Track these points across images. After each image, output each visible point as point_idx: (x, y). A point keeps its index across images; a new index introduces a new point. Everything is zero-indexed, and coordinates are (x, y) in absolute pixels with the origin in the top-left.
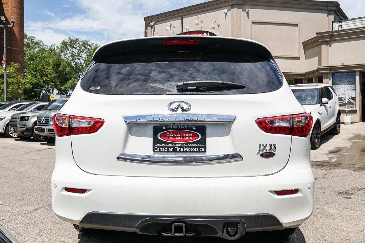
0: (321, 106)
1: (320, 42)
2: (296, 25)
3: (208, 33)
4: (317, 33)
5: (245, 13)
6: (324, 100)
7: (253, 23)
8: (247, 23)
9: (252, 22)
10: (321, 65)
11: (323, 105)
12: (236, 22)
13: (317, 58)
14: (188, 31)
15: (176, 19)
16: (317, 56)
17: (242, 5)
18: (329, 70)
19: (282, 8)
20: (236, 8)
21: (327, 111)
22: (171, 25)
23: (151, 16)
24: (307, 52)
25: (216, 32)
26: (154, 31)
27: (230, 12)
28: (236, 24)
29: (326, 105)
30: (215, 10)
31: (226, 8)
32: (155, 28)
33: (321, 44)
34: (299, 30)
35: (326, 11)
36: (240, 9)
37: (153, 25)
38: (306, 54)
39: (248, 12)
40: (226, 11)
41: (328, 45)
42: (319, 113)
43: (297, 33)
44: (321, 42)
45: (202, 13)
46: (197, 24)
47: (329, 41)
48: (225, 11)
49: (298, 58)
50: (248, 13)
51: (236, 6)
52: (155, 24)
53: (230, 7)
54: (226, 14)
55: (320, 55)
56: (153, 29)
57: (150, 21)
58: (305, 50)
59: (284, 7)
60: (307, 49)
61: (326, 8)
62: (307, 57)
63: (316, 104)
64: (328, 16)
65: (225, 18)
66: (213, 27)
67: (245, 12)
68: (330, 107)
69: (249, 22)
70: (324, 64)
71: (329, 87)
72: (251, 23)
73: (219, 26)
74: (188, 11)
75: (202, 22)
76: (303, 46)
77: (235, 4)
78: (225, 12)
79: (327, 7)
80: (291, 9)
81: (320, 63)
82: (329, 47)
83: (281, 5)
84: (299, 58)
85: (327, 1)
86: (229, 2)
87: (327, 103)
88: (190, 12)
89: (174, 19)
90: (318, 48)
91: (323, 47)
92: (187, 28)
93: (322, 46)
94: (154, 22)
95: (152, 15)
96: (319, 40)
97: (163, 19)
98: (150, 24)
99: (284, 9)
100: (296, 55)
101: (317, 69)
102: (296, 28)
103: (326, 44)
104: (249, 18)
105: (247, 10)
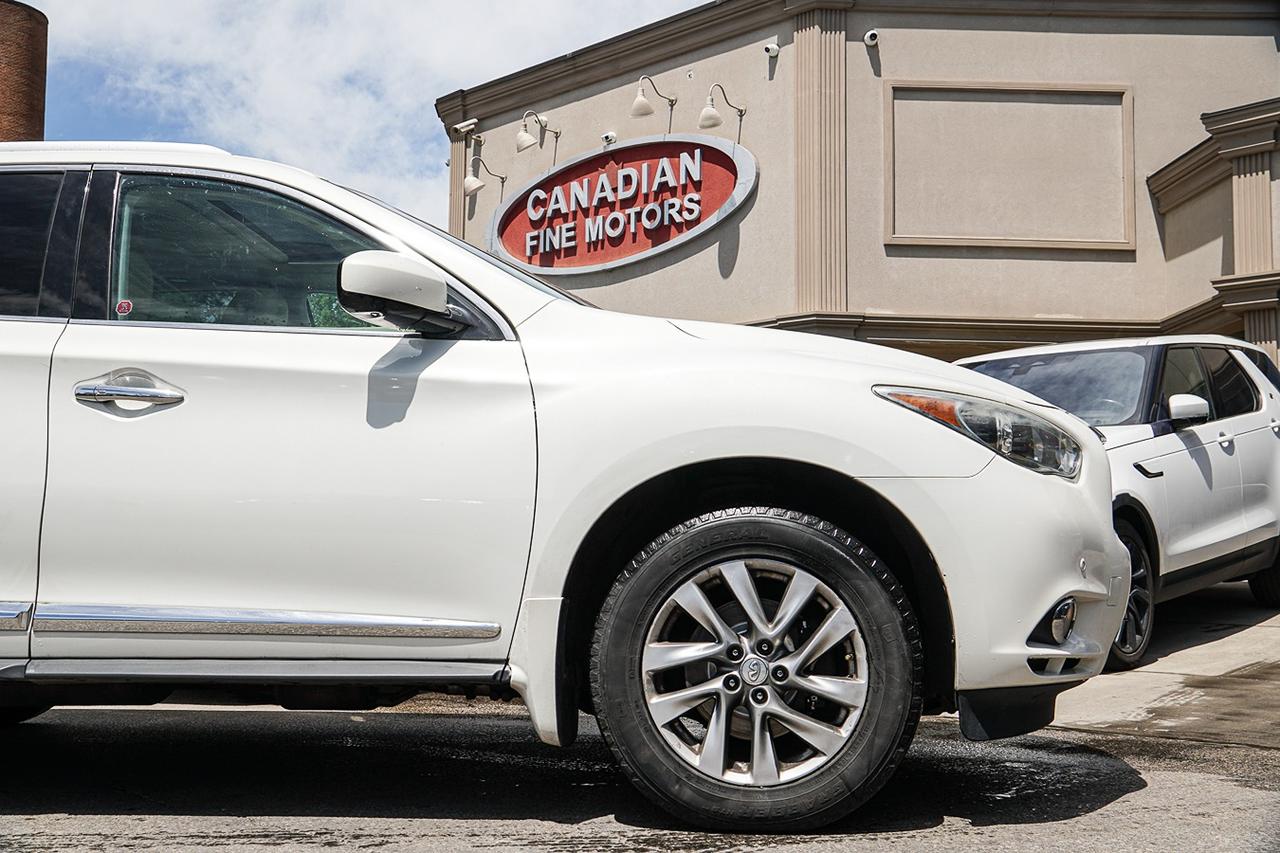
0: (1157, 436)
2: (1115, 97)
3: (697, 152)
4: (1206, 118)
5: (858, 50)
6: (1182, 403)
7: (901, 92)
8: (870, 95)
9: (895, 89)
10: (1234, 274)
11: (1175, 430)
12: (816, 89)
13: (1219, 242)
14: (612, 147)
15: (566, 97)
16: (1215, 238)
17: (846, 10)
18: (1275, 294)
19: (1044, 22)
20: (817, 27)
21: (1205, 467)
22: (543, 130)
23: (462, 91)
24: (1170, 220)
25: (731, 143)
26: (477, 152)
27: (790, 48)
28: (817, 101)
29: (1196, 428)
30: (726, 45)
31: (774, 28)
32: (479, 144)
33: (1231, 171)
34: (1130, 122)
36: (836, 28)
37: (472, 130)
38: (1169, 230)
39: (874, 42)
40: (772, 43)
41: (1267, 172)
42: (1138, 467)
43: (1117, 136)
44: (1231, 160)
45: (671, 63)
46: (645, 112)
47: (1270, 152)
48: (769, 46)
49: (1127, 255)
50: (873, 51)
51: (816, 18)
52: (479, 128)
53: (788, 26)
54: (773, 59)
55: (1224, 227)
56: (470, 151)
57: (461, 114)
58: (1161, 217)
59: (1050, 15)
60: (1168, 211)
62: (1173, 247)
63: (1129, 422)
65: (771, 78)
66: (710, 118)
67: (863, 43)
68: (1230, 449)
69: (881, 89)
70: (1246, 267)
72: (891, 90)
73: (741, 114)
74: (617, 59)
75: (672, 106)
76: (1152, 194)
77: (813, 10)
78: (767, 50)
80: (1086, 23)
81: (1228, 264)
82: (1272, 179)
83: (1035, 5)
84: (1134, 251)
86: (784, 2)
87: (1204, 422)
88: (624, 64)
89: (558, 100)
90: (1219, 191)
91: (1239, 183)
92: (611, 134)
93: (1236, 178)
94: (475, 120)
95: (465, 89)
96: (1220, 149)
97: (509, 102)
98: (457, 126)
99: (1052, 22)
100: (1116, 238)
102: (1114, 111)
103: (1254, 168)
104: (878, 73)
105: (869, 34)
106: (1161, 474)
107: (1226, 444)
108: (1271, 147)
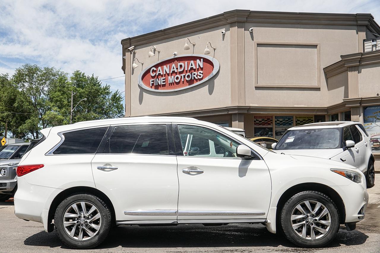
0: (344, 151)
1: (346, 68)
2: (315, 46)
3: (202, 60)
4: (341, 56)
5: (247, 33)
6: (349, 142)
7: (259, 45)
8: (251, 45)
10: (348, 98)
11: (347, 149)
12: (236, 44)
13: (343, 88)
14: (176, 57)
15: (161, 41)
16: (342, 86)
17: (244, 22)
18: (359, 103)
20: (236, 27)
21: (353, 157)
22: (155, 50)
23: (130, 38)
24: (329, 80)
25: (212, 58)
26: (134, 57)
27: (229, 32)
28: (237, 48)
29: (351, 148)
30: (210, 30)
31: (224, 26)
32: (134, 53)
33: (348, 70)
34: (319, 53)
35: (356, 27)
36: (242, 27)
37: (133, 49)
38: (329, 82)
39: (252, 31)
40: (223, 30)
41: (357, 71)
42: (341, 159)
43: (316, 57)
44: (348, 68)
45: (193, 34)
46: (188, 49)
47: (358, 66)
48: (223, 31)
49: (318, 89)
50: (251, 33)
51: (236, 24)
52: (135, 49)
53: (228, 26)
54: (224, 35)
55: (345, 84)
56: (132, 55)
57: (129, 45)
58: (327, 79)
59: (298, 24)
61: (355, 23)
62: (330, 87)
63: (338, 148)
64: (357, 33)
65: (223, 40)
66: (208, 51)
67: (249, 31)
68: (358, 152)
69: (253, 44)
70: (352, 96)
71: (357, 126)
72: (257, 45)
73: (215, 50)
74: (177, 32)
75: (194, 46)
76: (325, 73)
77: (235, 22)
78: (222, 32)
79: (357, 21)
80: (308, 26)
81: (346, 94)
82: (358, 73)
83: (294, 21)
84: (320, 88)
85: (357, 14)
86: (227, 19)
87: (353, 146)
88: (179, 33)
89: (159, 42)
90: (344, 74)
91: (350, 74)
92: (176, 53)
93: (349, 72)
94: (133, 47)
95: (130, 37)
96: (345, 64)
97: (145, 42)
98: (129, 48)
99: (299, 26)
100: (315, 84)
101: (342, 103)
102: (315, 50)
103: (354, 70)
104: (253, 40)
105: (251, 29)
106: (345, 160)
107: (357, 151)
108: (358, 65)
